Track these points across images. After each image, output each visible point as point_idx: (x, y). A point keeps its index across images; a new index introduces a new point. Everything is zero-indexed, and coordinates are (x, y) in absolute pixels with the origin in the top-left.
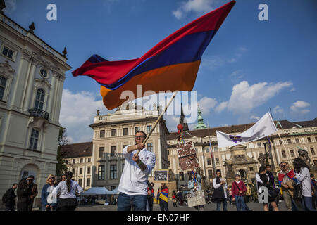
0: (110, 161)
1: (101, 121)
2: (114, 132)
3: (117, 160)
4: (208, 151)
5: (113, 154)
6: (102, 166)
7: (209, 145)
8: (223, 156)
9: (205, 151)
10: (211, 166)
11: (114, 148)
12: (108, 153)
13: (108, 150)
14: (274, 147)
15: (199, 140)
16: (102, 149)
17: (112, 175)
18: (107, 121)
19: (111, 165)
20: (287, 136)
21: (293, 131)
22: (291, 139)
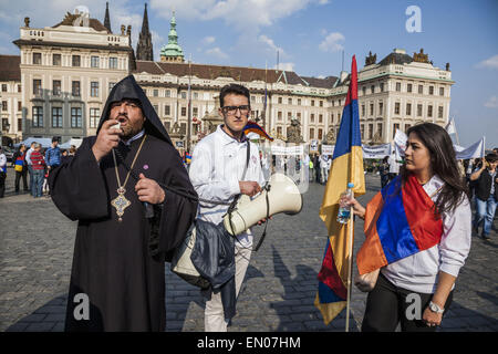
0: (52, 101)
1: (33, 37)
2: (57, 58)
3: (63, 102)
4: (184, 97)
5: (55, 92)
6: (38, 108)
7: (187, 89)
8: (204, 107)
9: (180, 96)
10: (186, 117)
11: (57, 83)
12: (47, 91)
13: (47, 85)
14: (271, 105)
15: (173, 79)
16: (37, 83)
17: (55, 122)
18: (45, 39)
19: (53, 108)
20: (289, 93)
21: (298, 88)
22: (293, 98)
